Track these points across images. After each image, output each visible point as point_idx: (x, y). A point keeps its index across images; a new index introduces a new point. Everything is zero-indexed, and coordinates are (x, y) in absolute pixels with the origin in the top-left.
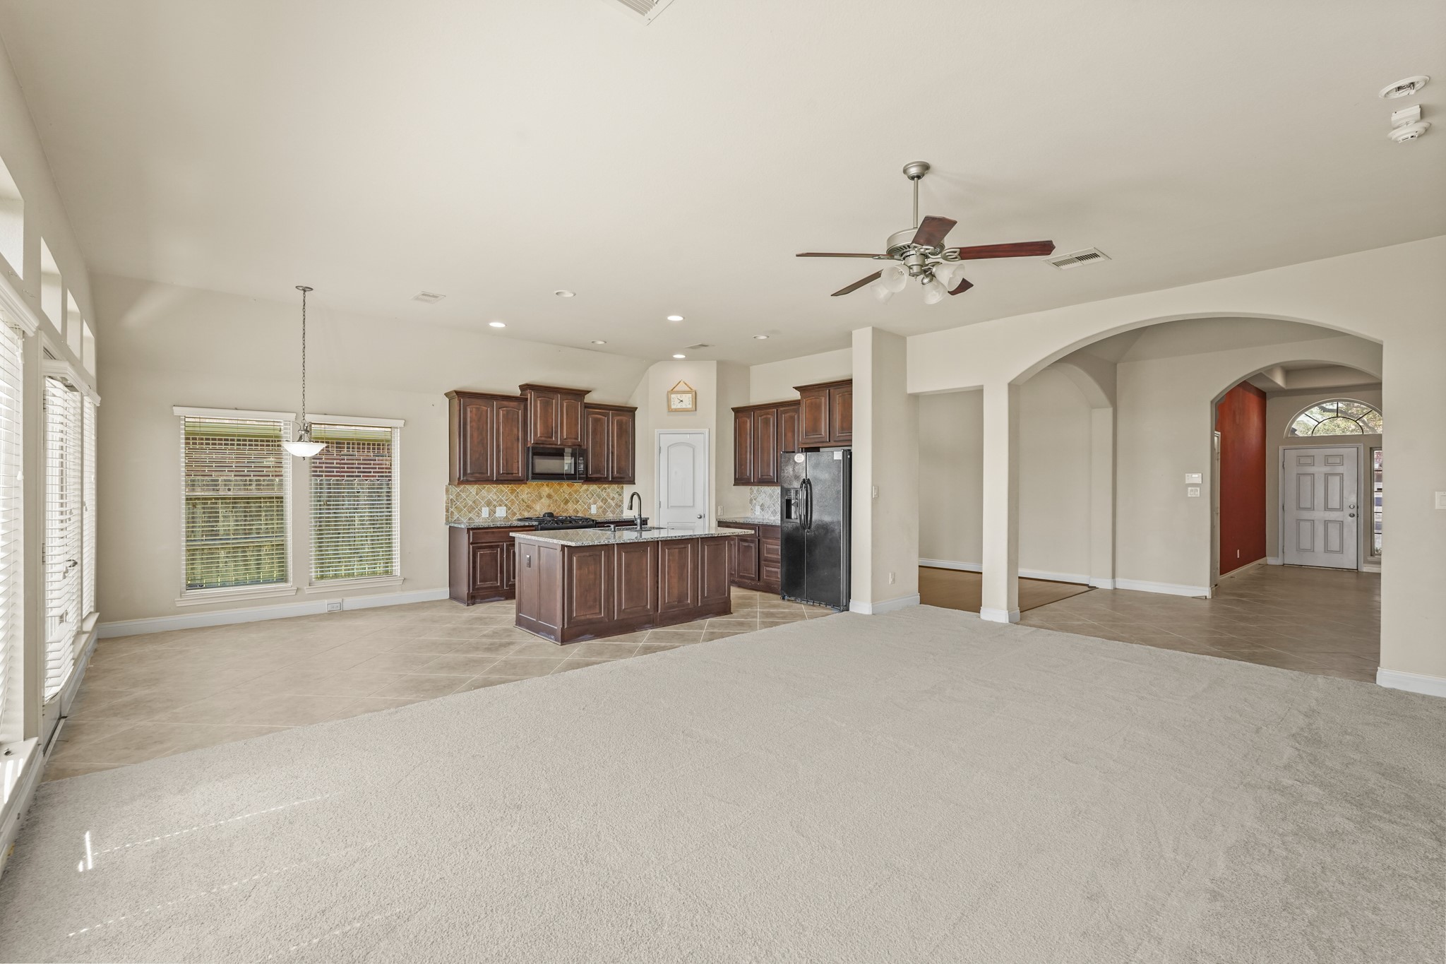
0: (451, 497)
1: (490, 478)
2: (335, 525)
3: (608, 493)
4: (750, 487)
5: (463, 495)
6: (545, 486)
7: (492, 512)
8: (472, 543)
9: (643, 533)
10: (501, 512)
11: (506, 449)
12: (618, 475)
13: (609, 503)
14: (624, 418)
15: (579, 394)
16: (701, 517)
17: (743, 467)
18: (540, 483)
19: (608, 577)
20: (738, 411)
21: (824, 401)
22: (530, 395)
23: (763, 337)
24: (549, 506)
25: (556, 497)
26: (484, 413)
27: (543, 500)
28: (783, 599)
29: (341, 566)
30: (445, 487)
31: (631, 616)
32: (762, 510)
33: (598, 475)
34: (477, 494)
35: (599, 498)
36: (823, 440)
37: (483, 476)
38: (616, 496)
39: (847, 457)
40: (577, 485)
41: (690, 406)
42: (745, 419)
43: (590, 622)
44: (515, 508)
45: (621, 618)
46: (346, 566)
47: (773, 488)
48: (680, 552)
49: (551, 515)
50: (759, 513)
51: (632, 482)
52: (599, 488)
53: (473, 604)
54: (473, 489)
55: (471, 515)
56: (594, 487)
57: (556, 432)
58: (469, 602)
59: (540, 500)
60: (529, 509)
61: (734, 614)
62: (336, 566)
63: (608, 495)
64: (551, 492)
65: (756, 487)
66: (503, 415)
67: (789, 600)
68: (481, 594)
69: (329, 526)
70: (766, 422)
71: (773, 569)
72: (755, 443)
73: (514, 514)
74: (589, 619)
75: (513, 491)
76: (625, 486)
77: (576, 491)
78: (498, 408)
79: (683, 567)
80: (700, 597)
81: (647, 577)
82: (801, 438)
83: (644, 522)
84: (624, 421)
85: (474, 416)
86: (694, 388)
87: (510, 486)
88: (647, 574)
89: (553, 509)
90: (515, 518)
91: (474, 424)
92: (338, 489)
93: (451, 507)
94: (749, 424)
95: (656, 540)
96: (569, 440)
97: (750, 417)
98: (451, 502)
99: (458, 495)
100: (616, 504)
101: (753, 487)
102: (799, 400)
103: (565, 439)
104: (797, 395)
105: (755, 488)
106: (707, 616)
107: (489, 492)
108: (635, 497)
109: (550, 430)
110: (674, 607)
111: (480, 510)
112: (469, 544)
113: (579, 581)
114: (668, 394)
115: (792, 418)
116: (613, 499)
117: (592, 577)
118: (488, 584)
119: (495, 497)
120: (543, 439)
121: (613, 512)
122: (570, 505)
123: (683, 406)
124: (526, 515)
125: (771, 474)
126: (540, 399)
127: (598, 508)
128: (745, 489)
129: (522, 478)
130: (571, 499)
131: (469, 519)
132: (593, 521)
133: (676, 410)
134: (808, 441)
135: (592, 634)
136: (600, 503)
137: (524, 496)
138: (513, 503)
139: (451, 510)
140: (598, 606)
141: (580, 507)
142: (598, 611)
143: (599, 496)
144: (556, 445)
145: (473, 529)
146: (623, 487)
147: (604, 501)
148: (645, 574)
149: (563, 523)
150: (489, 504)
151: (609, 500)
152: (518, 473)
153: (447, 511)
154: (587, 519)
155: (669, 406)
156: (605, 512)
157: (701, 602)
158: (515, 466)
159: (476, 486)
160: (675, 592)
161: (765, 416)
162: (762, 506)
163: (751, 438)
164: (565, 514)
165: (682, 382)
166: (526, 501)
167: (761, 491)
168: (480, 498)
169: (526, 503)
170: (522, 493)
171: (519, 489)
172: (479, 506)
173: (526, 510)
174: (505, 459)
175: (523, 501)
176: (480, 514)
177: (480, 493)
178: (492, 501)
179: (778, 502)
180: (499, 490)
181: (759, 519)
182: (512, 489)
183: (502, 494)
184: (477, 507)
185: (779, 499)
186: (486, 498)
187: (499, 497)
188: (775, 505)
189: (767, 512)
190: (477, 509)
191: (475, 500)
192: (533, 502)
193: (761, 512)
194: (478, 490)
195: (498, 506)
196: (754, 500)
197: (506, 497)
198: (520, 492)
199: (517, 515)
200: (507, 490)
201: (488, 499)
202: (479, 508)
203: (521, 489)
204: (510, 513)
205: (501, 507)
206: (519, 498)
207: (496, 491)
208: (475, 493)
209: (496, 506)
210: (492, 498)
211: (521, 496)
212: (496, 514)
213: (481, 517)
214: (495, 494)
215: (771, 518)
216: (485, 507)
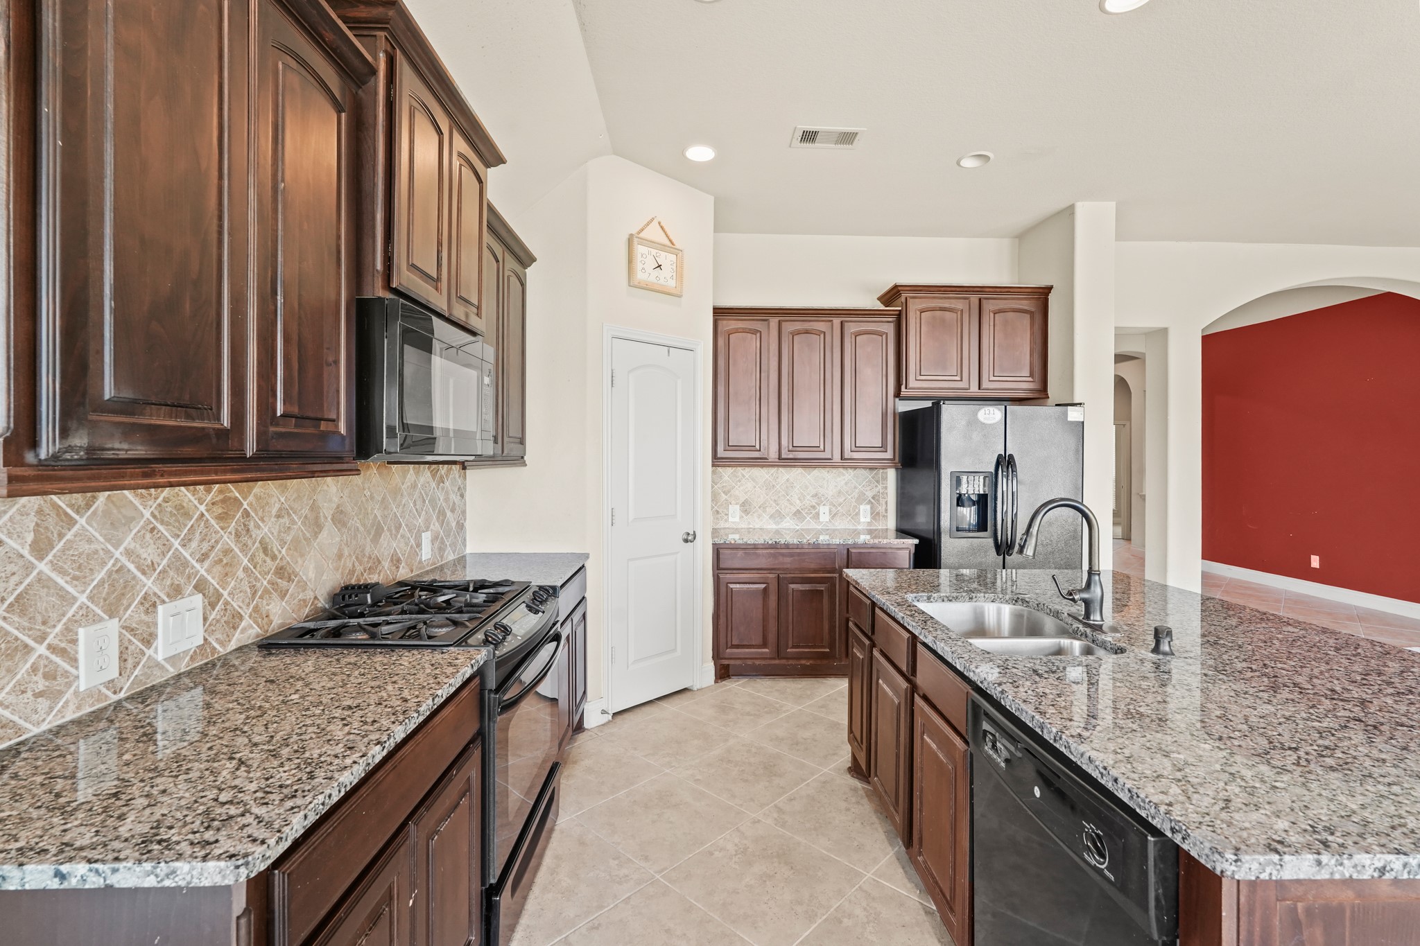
3: (447, 493)
7: (136, 641)
10: (178, 630)
13: (447, 524)
20: (718, 314)
27: (323, 537)
32: (746, 512)
34: (40, 549)
35: (434, 509)
36: (958, 386)
38: (457, 500)
41: (672, 284)
42: (747, 332)
44: (233, 595)
50: (737, 519)
51: (520, 460)
57: (445, 266)
59: (316, 536)
60: (284, 585)
63: (447, 497)
65: (730, 470)
73: (235, 622)
75: (227, 510)
77: (395, 494)
82: (907, 378)
96: (464, 306)
97: (760, 330)
100: (458, 523)
105: (727, 471)
107: (115, 524)
114: (630, 242)
116: (453, 509)
119: (149, 553)
122: (384, 540)
123: (664, 279)
127: (433, 542)
130: (385, 519)
133: (647, 288)
134: (925, 386)
136: (435, 525)
138: (226, 564)
141: (402, 543)
143: (433, 503)
147: (442, 516)
150: (114, 597)
151: (448, 514)
152: (337, 420)
155: (631, 271)
156: (442, 548)
158: (329, 377)
162: (746, 508)
163: (763, 371)
165: (655, 223)
166: (275, 549)
167: (744, 476)
168: (62, 572)
169: (274, 558)
170: (260, 513)
171: (251, 498)
172: (59, 627)
173: (276, 590)
174: (295, 337)
175: (265, 550)
176: (66, 674)
177: (61, 536)
178: (134, 578)
179: (800, 500)
180: (169, 508)
181: (736, 531)
182: (224, 501)
183: (185, 526)
184: (41, 639)
185: (802, 494)
186: (104, 563)
187: (167, 546)
188: (791, 504)
189: (759, 516)
190: (42, 649)
191: (26, 591)
192: (296, 550)
193: (741, 517)
194: (51, 521)
195: (163, 602)
196: (723, 495)
197: (202, 540)
198: (255, 511)
199: (243, 624)
200: (202, 508)
201: (110, 573)
202: (56, 642)
203: (255, 496)
204: (218, 621)
205: (181, 604)
206: (250, 542)
207: (153, 515)
208: (30, 537)
209: (154, 605)
210: (132, 567)
211: (258, 527)
212: (156, 651)
213: (69, 695)
214: (148, 535)
215: (769, 527)
216: (98, 626)
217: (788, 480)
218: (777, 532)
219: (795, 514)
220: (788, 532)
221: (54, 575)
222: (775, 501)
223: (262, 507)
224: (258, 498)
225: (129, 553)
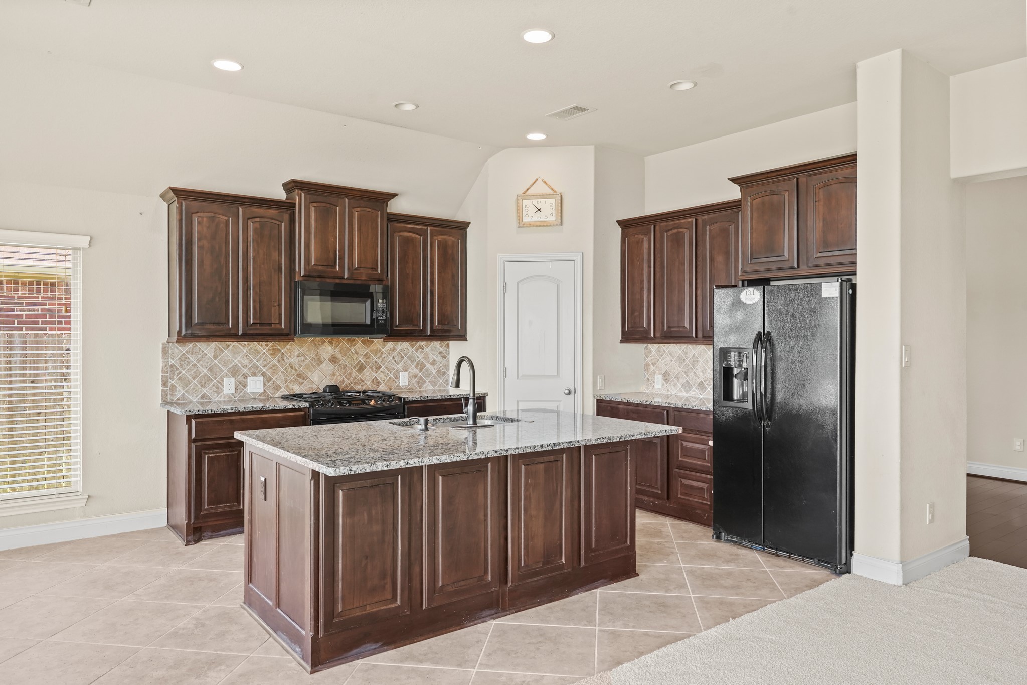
0: (172, 362)
1: (233, 332)
2: (33, 401)
3: (426, 354)
4: (645, 345)
5: (192, 359)
6: (327, 344)
7: (241, 386)
8: (195, 441)
9: (479, 430)
10: (255, 386)
11: (260, 284)
12: (440, 327)
13: (427, 370)
14: (450, 239)
15: (381, 199)
16: (569, 393)
17: (636, 314)
18: (318, 339)
19: (410, 525)
20: (626, 225)
21: (788, 199)
22: (299, 198)
23: (686, 86)
24: (334, 375)
25: (344, 361)
26: (222, 226)
27: (323, 366)
28: (718, 538)
29: (42, 460)
30: (161, 346)
31: (454, 600)
32: (666, 381)
33: (410, 327)
34: (215, 357)
35: (412, 362)
36: (787, 265)
37: (220, 327)
38: (439, 359)
39: (847, 291)
40: (378, 343)
41: (553, 218)
42: (643, 237)
43: (373, 618)
44: (279, 379)
45: (435, 605)
46: (49, 459)
47: (684, 346)
48: (546, 470)
49: (334, 389)
50: (660, 387)
51: (463, 337)
52: (412, 346)
53: (196, 542)
54: (208, 348)
55: (205, 391)
56: (403, 346)
57: (342, 258)
58: (189, 538)
59: (319, 365)
60: (301, 380)
61: (642, 576)
62: (34, 461)
63: (426, 357)
64: (337, 353)
65: (656, 346)
66: (255, 230)
67: (727, 541)
68: (210, 524)
69: (24, 402)
70: (677, 241)
71: (695, 484)
72: (658, 275)
73: (278, 388)
74: (371, 614)
75: (275, 352)
76: (452, 344)
77: (376, 352)
78: (247, 219)
79: (552, 496)
80: (582, 551)
81: (486, 520)
82: (742, 266)
83: (480, 404)
84: (450, 243)
85: (205, 229)
86: (559, 190)
87: (270, 344)
88: (486, 515)
89: (340, 379)
90: (279, 394)
91: (205, 243)
92: (37, 349)
93: (172, 379)
94: (646, 246)
95: (504, 454)
96: (362, 271)
97: (648, 234)
98: (170, 370)
99: (183, 359)
100: (439, 371)
101: (650, 345)
102: (740, 201)
103: (356, 269)
104: (734, 193)
105: (654, 347)
106: (596, 584)
107: (235, 353)
108: (465, 365)
109: (332, 255)
110: (536, 573)
111: (221, 382)
112: (190, 441)
113: (351, 538)
114: (517, 200)
115: (725, 233)
116: (433, 363)
117: (377, 528)
118: (223, 507)
119: (245, 362)
120: (320, 268)
121: (434, 383)
122: (366, 373)
123: (543, 217)
124: (297, 389)
125: (687, 325)
126: (315, 204)
127: (410, 378)
128: (637, 349)
129: (285, 332)
130: (367, 363)
131: (202, 397)
132: (400, 399)
133: (530, 225)
134: (756, 268)
135: (376, 642)
136: (413, 370)
137: (294, 360)
138: (274, 369)
139: (171, 382)
140: (389, 587)
141: (382, 376)
142: (389, 596)
143: (412, 359)
144: (343, 278)
145: (196, 416)
146: (448, 345)
147: (420, 366)
148: (481, 516)
149: (350, 404)
150: (234, 372)
151: (428, 365)
152: (280, 323)
153: (165, 384)
154: (390, 397)
155: (519, 218)
156: (420, 382)
157: (585, 561)
158: (275, 310)
159: (213, 345)
160: (539, 543)
161: (675, 231)
162: (666, 377)
163: (650, 267)
164: (359, 388)
165: (540, 181)
166: (296, 367)
167: (665, 352)
168: (220, 363)
169: (296, 370)
170: (289, 354)
171: (285, 349)
172: (219, 377)
173: (297, 382)
174: (258, 300)
175: (292, 367)
176: (221, 389)
177: (220, 355)
178: (240, 368)
179: (703, 373)
180: (252, 350)
181: (660, 396)
182: (273, 349)
183: (258, 356)
184: (215, 379)
185: (704, 367)
186: (231, 363)
187: (251, 361)
188: (697, 376)
189: (675, 385)
190: (215, 381)
191: (211, 367)
192: (307, 369)
193: (663, 385)
194: (218, 351)
195: (250, 376)
196: (652, 366)
197: (264, 361)
198: (287, 353)
199: (281, 390)
200: (265, 351)
201: (233, 366)
202: (218, 380)
203: (287, 349)
204: (270, 387)
205: (255, 378)
206: (284, 364)
207: (247, 352)
208: (213, 354)
209: (247, 377)
210: (240, 365)
211: (289, 359)
212: (247, 390)
213: (222, 394)
214: (245, 357)
215: (681, 394)
216: (229, 379)
217: (694, 355)
218: (687, 400)
219: (699, 385)
220: (694, 400)
221: (218, 364)
222: (685, 373)
223: (291, 353)
224: (288, 349)
225: (238, 361)
